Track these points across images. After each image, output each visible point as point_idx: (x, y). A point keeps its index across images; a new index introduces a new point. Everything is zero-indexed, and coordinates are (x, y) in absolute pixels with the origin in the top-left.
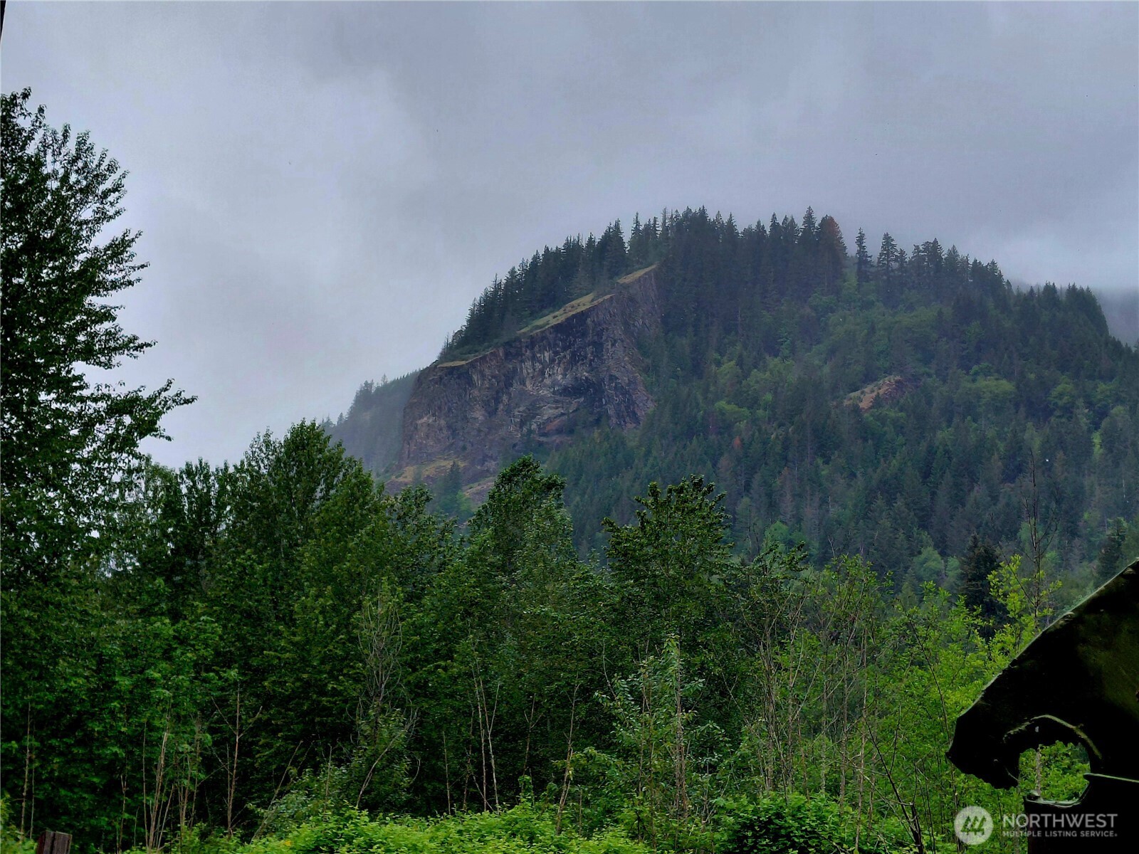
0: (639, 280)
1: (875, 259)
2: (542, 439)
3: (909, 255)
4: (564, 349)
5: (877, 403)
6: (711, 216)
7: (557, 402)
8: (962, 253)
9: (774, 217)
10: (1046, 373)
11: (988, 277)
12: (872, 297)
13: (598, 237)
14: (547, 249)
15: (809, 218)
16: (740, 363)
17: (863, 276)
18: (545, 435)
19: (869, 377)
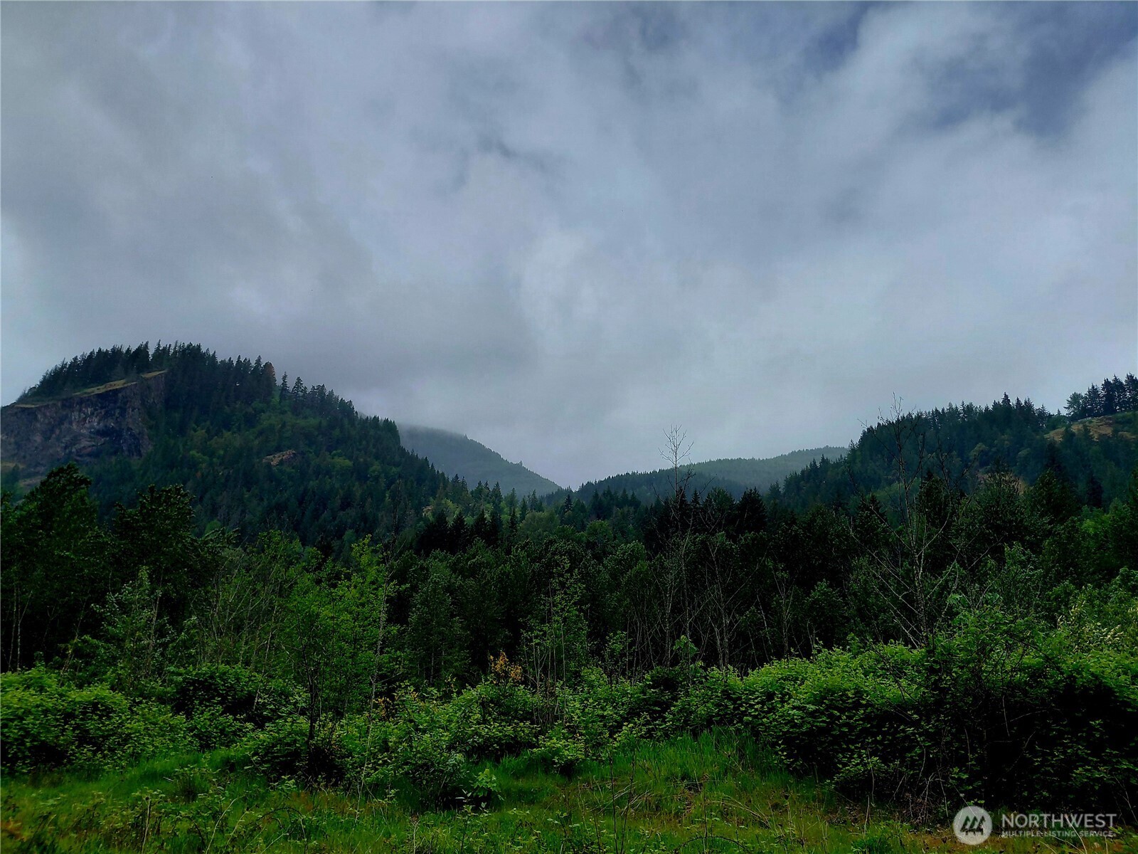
0: (155, 377)
1: (291, 389)
2: (78, 458)
3: (309, 390)
4: (102, 408)
5: (281, 463)
6: (203, 350)
7: (91, 438)
8: (336, 394)
9: (239, 357)
10: (369, 459)
11: (347, 409)
12: (286, 409)
13: (133, 349)
14: (100, 350)
15: (258, 361)
16: (208, 431)
17: (283, 397)
18: (80, 456)
19: (279, 449)
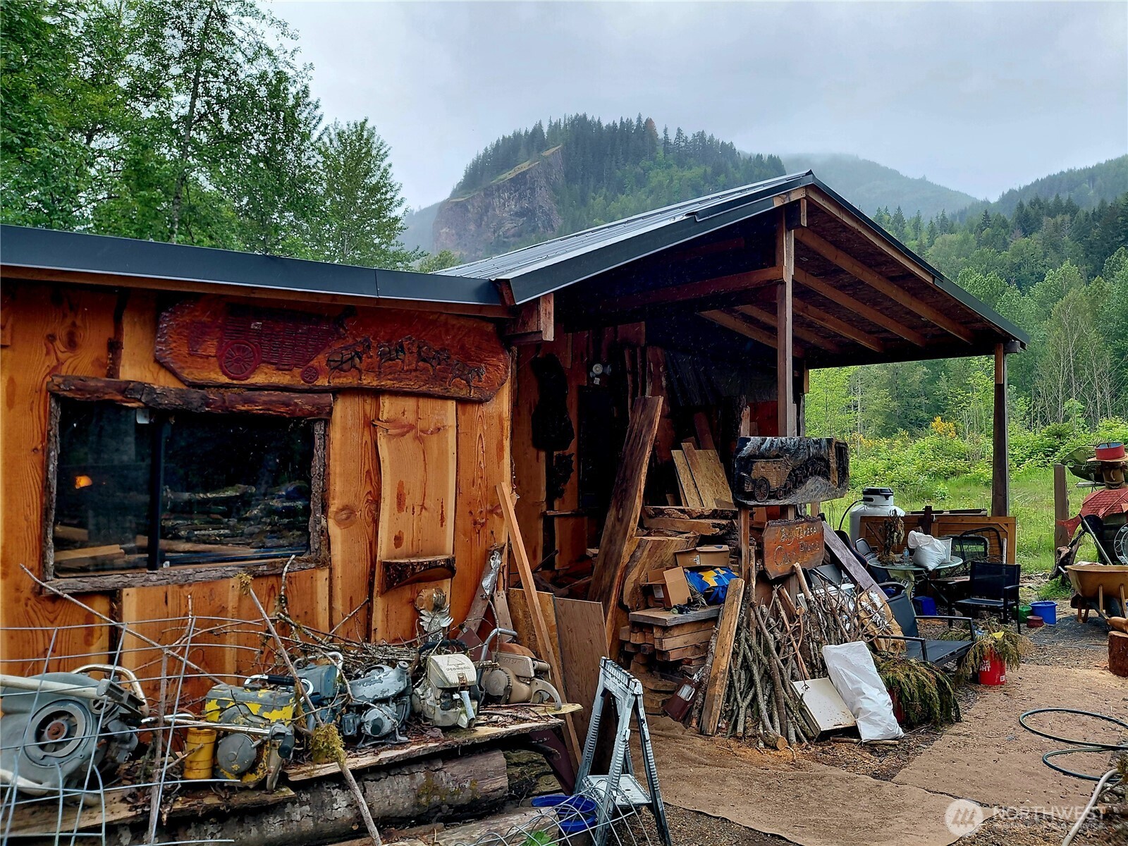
0: (553, 154)
1: (673, 141)
2: (505, 240)
3: (690, 138)
4: (515, 192)
6: (589, 118)
7: (512, 220)
8: (716, 138)
9: (622, 119)
11: (728, 150)
12: (671, 162)
13: (530, 130)
14: (504, 137)
15: (639, 119)
16: (606, 198)
17: (666, 151)
18: (507, 238)
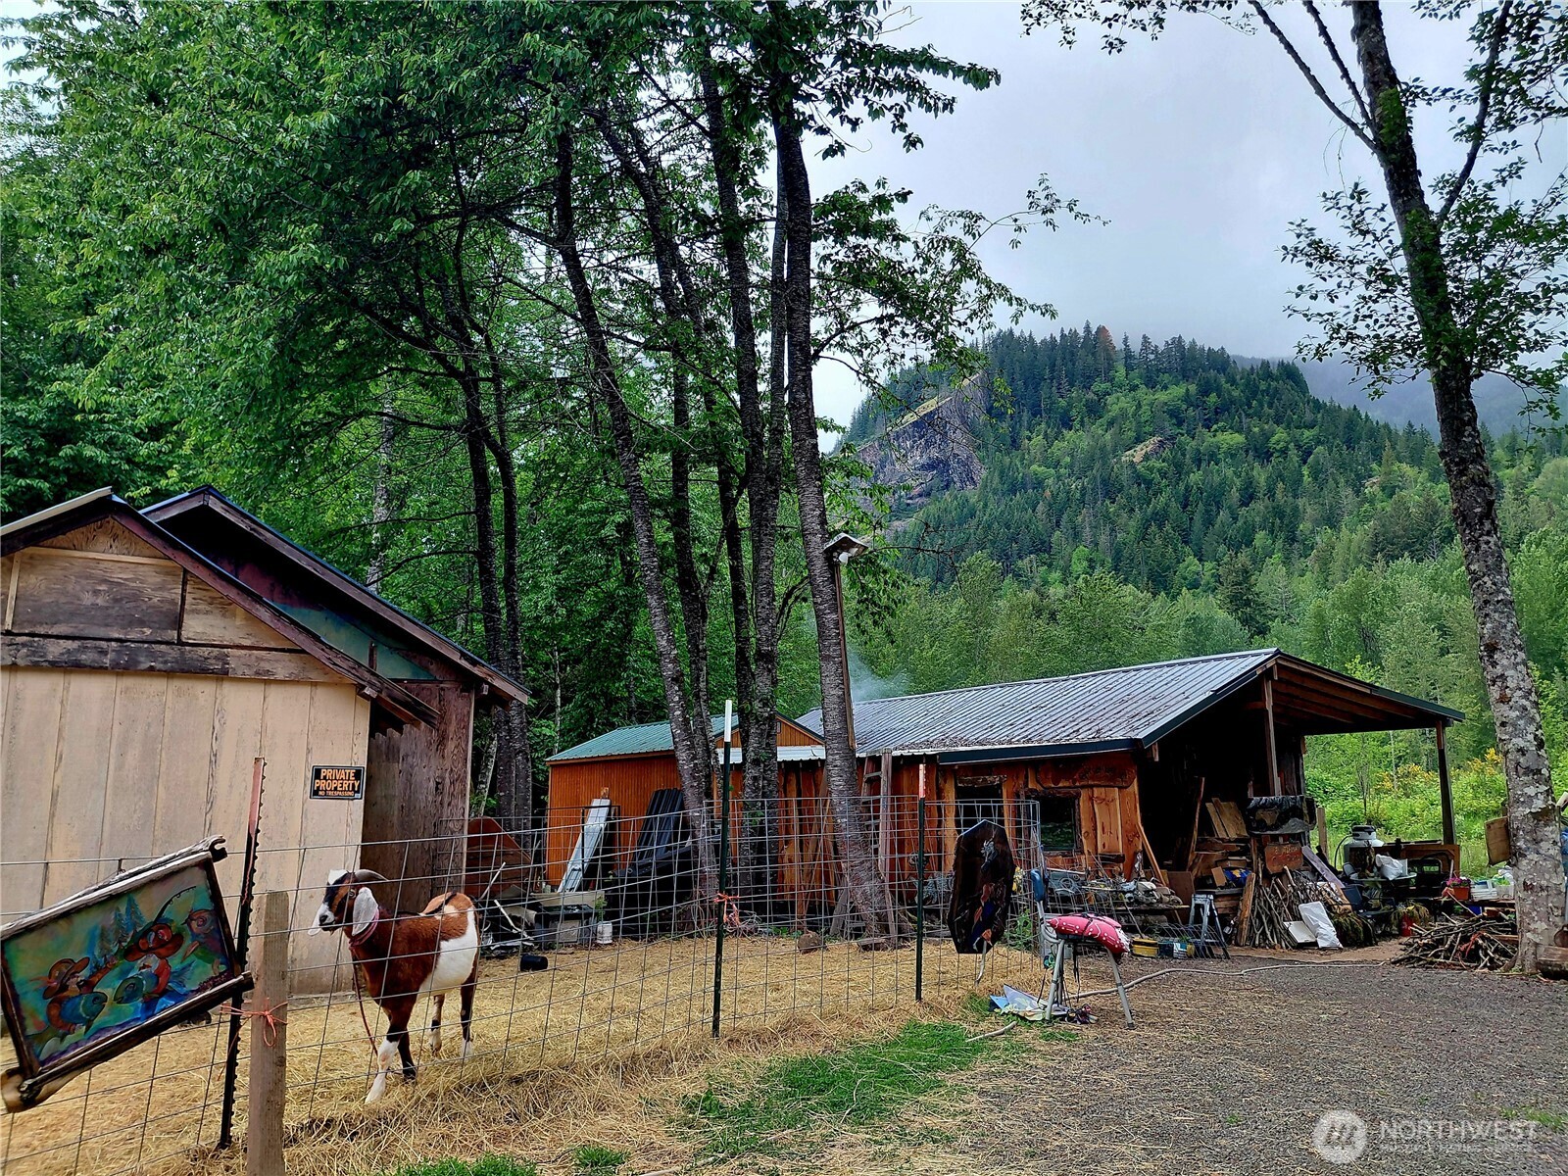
1: (1137, 354)
2: (909, 501)
3: (1161, 348)
4: (920, 438)
5: (1146, 458)
7: (917, 475)
8: (1199, 344)
9: (1062, 330)
10: (1266, 427)
11: (1219, 358)
12: (1136, 382)
15: (1087, 329)
16: (1046, 436)
17: (1129, 368)
18: (911, 498)
19: (1139, 440)
